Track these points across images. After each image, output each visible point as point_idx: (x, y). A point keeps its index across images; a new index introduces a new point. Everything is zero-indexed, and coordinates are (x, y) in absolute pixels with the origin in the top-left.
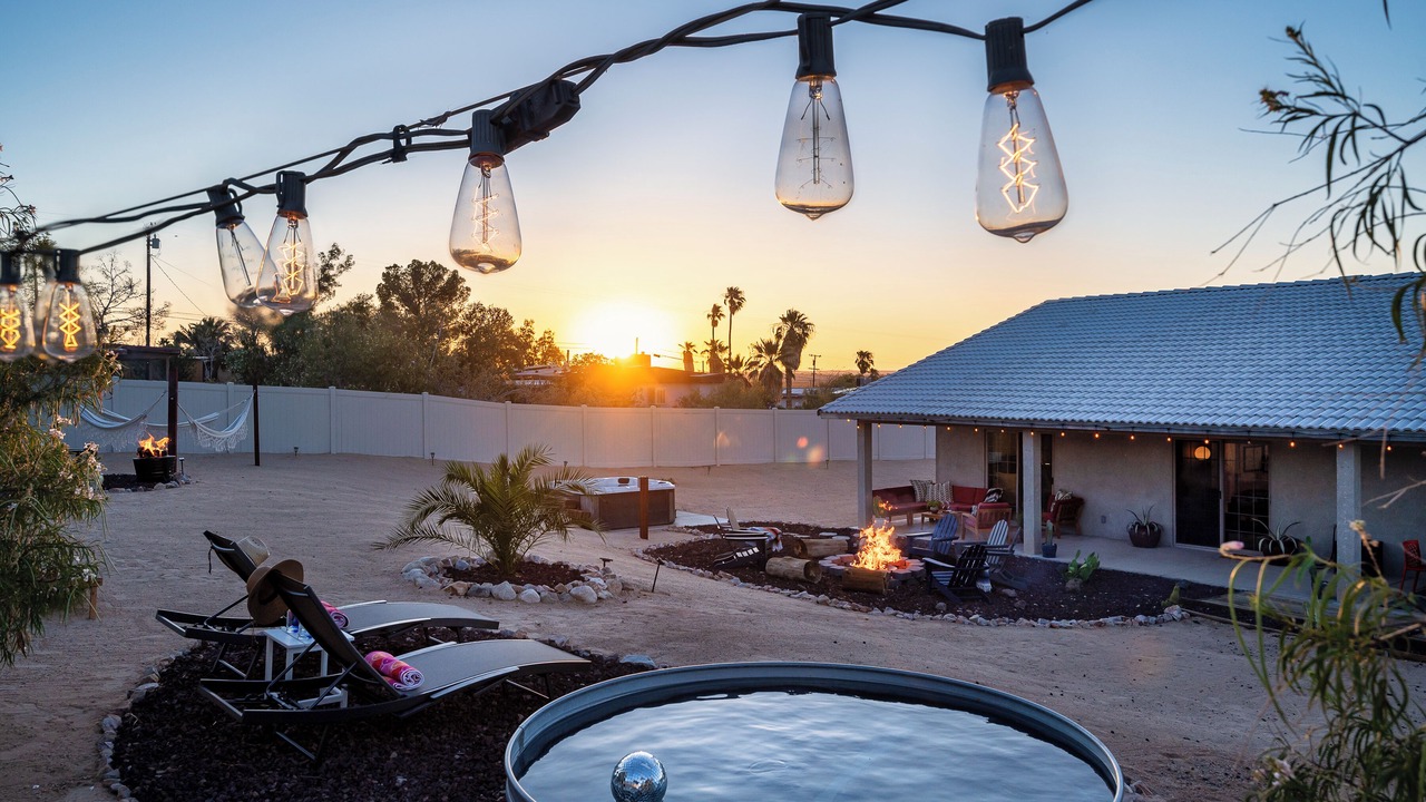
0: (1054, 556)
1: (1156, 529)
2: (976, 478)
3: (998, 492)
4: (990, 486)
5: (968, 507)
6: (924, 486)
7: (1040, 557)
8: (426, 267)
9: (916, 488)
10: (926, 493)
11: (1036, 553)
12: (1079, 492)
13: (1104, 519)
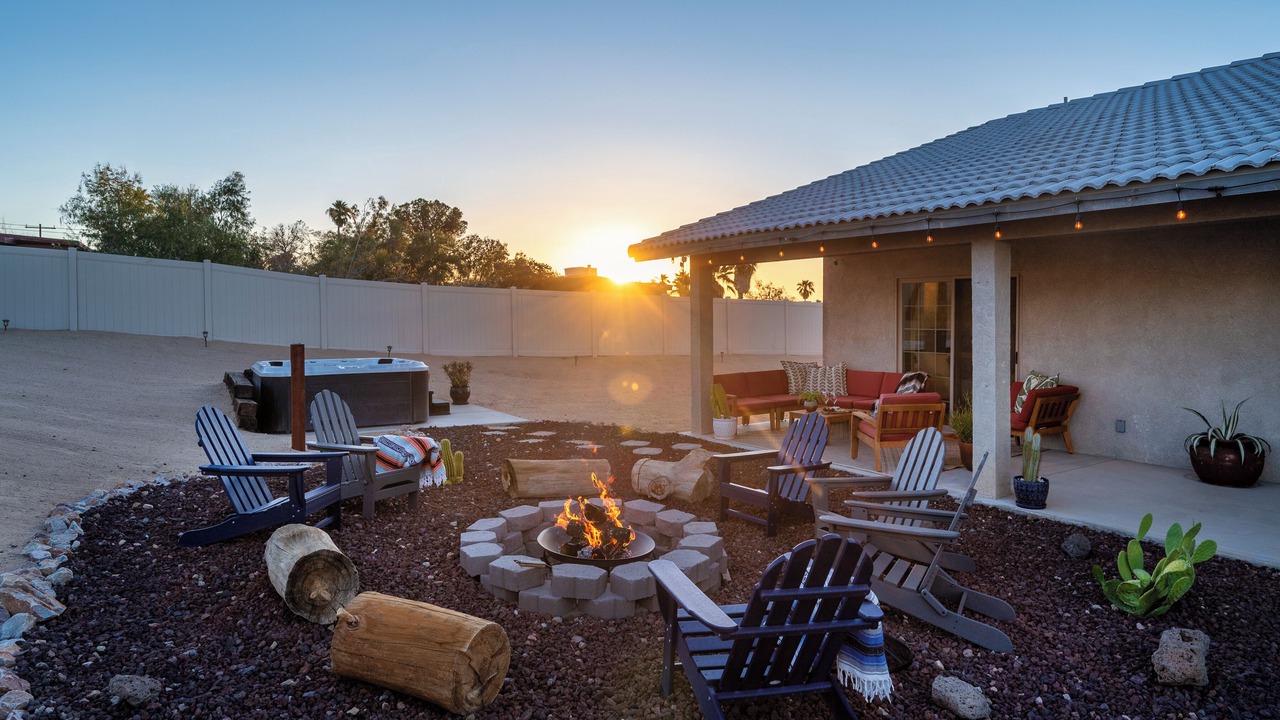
0: (1043, 506)
1: (1259, 449)
2: (882, 354)
3: (920, 378)
4: (907, 368)
5: (870, 402)
6: (803, 371)
7: (1010, 504)
8: (431, 205)
9: (791, 374)
10: (805, 381)
11: (1002, 495)
12: (1070, 376)
13: (1121, 426)
